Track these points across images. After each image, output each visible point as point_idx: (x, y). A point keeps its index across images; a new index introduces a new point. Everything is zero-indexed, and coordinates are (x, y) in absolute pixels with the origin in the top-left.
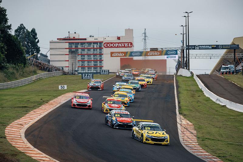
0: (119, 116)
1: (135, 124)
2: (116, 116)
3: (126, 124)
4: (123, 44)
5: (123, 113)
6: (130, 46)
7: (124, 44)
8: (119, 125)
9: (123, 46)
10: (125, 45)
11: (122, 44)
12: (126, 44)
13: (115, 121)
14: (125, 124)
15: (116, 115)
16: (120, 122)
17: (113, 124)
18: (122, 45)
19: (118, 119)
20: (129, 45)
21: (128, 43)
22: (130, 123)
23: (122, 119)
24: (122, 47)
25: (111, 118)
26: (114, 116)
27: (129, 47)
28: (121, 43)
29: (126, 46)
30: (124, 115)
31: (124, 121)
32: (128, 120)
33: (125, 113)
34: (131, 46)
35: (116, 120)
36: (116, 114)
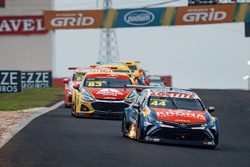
0: (164, 104)
1: (214, 128)
2: (154, 106)
3: (184, 129)
4: (16, 23)
5: (177, 96)
6: (39, 28)
7: (19, 21)
8: (161, 132)
9: (16, 28)
10: (22, 25)
11: (13, 22)
12: (25, 21)
13: (150, 118)
14: (181, 128)
15: (155, 103)
16: (164, 123)
17: (142, 131)
18: (11, 26)
19: (158, 114)
20: (36, 26)
21: (35, 18)
22: (200, 126)
23: (171, 112)
24: (12, 33)
25: (139, 111)
26: (148, 105)
27: (35, 32)
28: (8, 18)
29: (26, 29)
30: (179, 102)
31: (180, 117)
32: (194, 115)
33: (183, 96)
34: (44, 29)
35: (154, 115)
36: (156, 98)
